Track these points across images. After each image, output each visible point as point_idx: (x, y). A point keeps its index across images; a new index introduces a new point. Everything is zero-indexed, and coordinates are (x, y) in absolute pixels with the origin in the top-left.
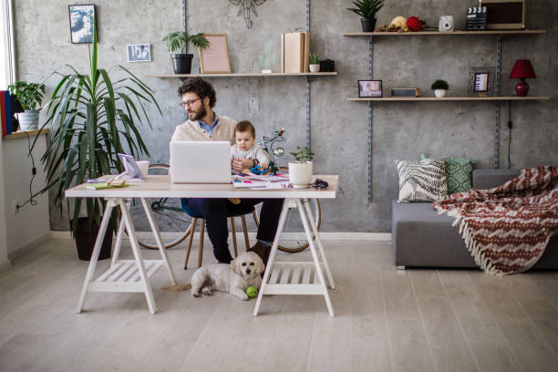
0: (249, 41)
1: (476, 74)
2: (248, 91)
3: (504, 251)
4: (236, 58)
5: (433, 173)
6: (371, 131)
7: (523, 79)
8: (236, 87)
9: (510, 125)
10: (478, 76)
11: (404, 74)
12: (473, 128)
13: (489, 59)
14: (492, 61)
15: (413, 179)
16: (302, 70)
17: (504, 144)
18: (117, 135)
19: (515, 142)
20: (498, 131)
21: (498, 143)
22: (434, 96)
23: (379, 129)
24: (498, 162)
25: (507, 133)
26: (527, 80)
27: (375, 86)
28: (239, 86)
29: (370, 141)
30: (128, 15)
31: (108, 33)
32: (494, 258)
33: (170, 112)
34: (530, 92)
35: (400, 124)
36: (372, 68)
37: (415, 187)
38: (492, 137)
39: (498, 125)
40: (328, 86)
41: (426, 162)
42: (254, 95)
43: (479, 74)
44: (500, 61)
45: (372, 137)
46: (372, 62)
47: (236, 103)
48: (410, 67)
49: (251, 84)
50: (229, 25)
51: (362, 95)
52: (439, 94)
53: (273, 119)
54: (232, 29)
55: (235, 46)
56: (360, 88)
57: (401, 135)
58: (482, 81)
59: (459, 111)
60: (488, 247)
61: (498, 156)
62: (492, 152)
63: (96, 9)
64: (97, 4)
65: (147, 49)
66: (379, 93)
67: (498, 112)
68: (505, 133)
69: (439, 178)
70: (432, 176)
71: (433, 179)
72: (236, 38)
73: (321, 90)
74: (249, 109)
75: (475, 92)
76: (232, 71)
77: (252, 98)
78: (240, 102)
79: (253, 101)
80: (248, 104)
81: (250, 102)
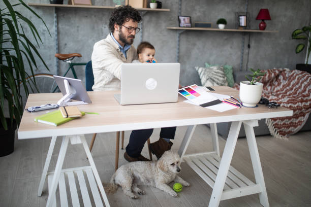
1: (239, 16)
2: (101, 20)
3: (284, 124)
5: (221, 75)
6: (179, 49)
7: (263, 20)
8: (93, 17)
9: (249, 46)
10: (240, 17)
11: (198, 14)
12: (231, 47)
13: (242, 8)
14: (243, 9)
15: (211, 79)
16: (144, 7)
17: (245, 57)
18: (20, 53)
19: (250, 55)
20: (243, 50)
21: (242, 57)
22: (218, 28)
23: (183, 48)
24: (242, 67)
25: (247, 51)
26: (266, 21)
27: (187, 20)
28: (95, 16)
29: (177, 55)
32: (279, 128)
34: (267, 28)
35: (194, 45)
36: (180, 9)
37: (213, 84)
38: (240, 53)
39: (243, 46)
40: (154, 19)
41: (215, 68)
42: (106, 24)
43: (241, 16)
44: (247, 9)
45: (179, 53)
46: (181, 5)
47: (93, 28)
48: (202, 10)
49: (103, 15)
51: (181, 26)
52: (221, 26)
56: (179, 21)
57: (195, 52)
58: (243, 21)
59: (225, 37)
60: (276, 122)
61: (242, 64)
62: (239, 62)
66: (189, 25)
67: (244, 39)
68: (246, 51)
69: (224, 77)
70: (220, 77)
71: (222, 79)
73: (149, 21)
74: (102, 33)
75: (239, 26)
76: (93, 5)
77: (104, 26)
78: (96, 28)
79: (105, 27)
80: (102, 29)
81: (103, 28)
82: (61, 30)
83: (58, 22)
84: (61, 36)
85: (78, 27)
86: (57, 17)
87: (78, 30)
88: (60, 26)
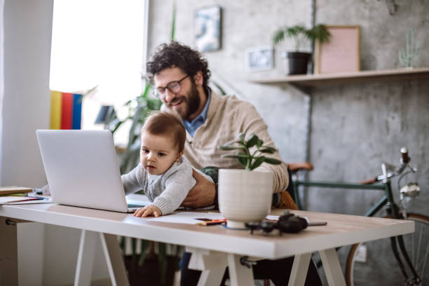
0: (392, 33)
2: (387, 101)
4: (374, 58)
8: (372, 99)
28: (375, 96)
30: (252, 14)
31: (231, 39)
33: (288, 133)
42: (396, 110)
47: (370, 121)
49: (392, 93)
50: (367, 13)
53: (421, 144)
54: (371, 18)
55: (373, 41)
63: (221, 12)
64: (223, 5)
65: (269, 54)
72: (375, 30)
74: (388, 129)
77: (392, 114)
78: (376, 119)
79: (393, 118)
80: (387, 122)
81: (390, 120)
82: (315, 125)
83: (311, 111)
84: (315, 137)
85: (344, 118)
86: (312, 103)
87: (343, 125)
88: (315, 118)
